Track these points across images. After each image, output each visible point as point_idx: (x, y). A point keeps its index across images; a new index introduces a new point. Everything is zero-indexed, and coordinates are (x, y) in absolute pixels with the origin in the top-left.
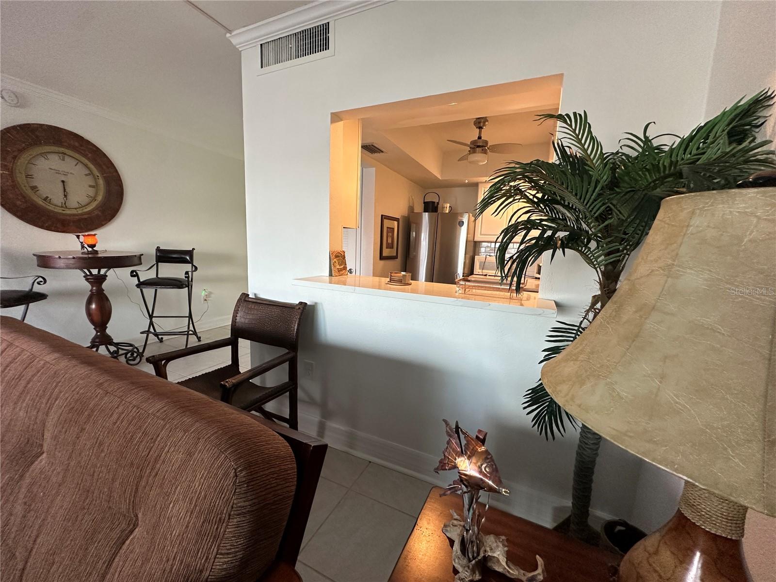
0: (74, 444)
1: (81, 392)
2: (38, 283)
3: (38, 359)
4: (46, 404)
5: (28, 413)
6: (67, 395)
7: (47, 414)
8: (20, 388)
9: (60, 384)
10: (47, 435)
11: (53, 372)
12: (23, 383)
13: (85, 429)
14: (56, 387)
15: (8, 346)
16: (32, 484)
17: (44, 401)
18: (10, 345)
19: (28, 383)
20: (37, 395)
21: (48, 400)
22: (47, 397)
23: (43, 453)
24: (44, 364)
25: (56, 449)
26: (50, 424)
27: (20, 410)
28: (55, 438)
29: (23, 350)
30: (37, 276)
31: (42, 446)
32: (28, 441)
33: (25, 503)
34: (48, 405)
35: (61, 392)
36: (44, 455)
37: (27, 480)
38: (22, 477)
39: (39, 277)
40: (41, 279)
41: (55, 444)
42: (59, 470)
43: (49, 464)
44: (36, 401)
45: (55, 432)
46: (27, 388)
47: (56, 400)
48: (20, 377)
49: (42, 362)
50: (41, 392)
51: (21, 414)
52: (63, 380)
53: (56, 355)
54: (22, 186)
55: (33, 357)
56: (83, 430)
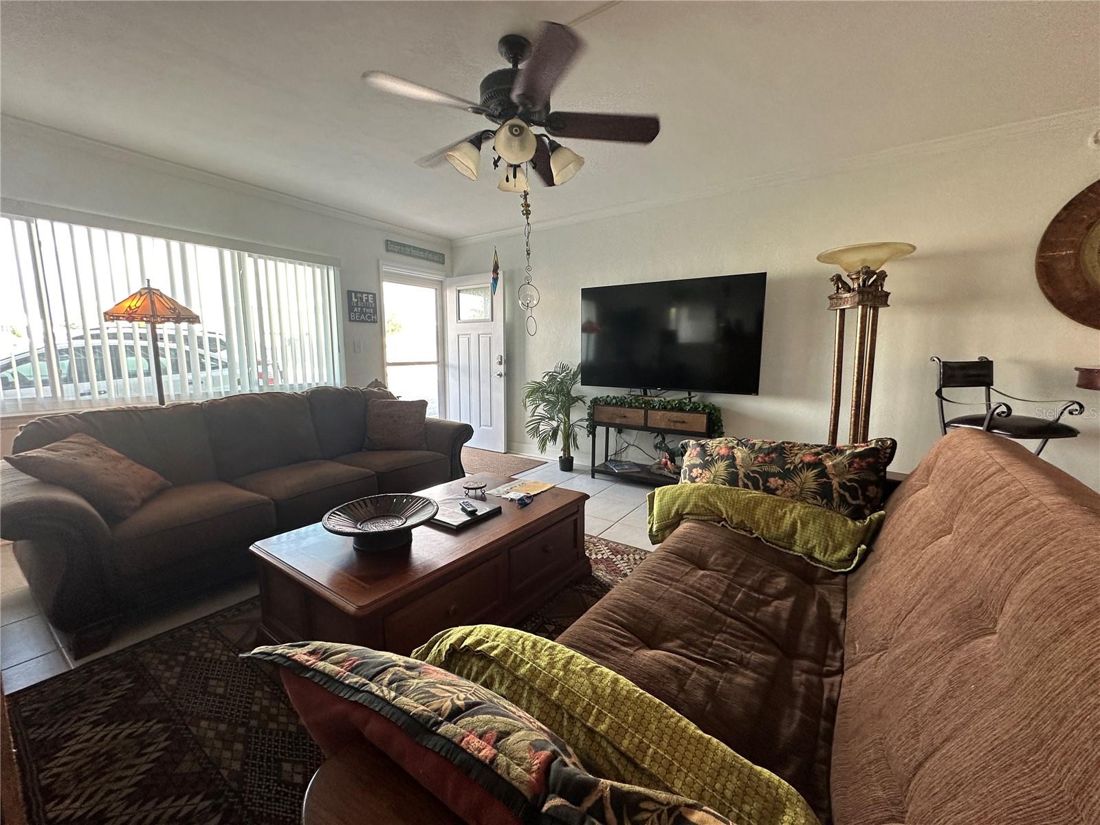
0: (1044, 647)
1: (1086, 568)
2: (1071, 413)
3: (1031, 496)
4: (1022, 563)
5: (994, 565)
6: (1058, 564)
7: (1018, 580)
8: (995, 527)
9: (1052, 543)
10: (1009, 609)
11: (1047, 521)
12: (1000, 522)
13: (1072, 633)
14: (1045, 544)
15: (999, 471)
16: (966, 663)
17: (1020, 559)
18: (1002, 469)
19: (1007, 525)
20: (1012, 546)
21: (1027, 558)
22: (1026, 553)
23: (995, 633)
24: (1038, 506)
25: (1013, 636)
26: (1018, 594)
27: (985, 557)
28: (1016, 618)
29: (1014, 480)
30: (1070, 402)
31: (996, 622)
32: (981, 604)
33: (950, 682)
34: (1023, 567)
35: (1050, 554)
36: (996, 636)
37: (961, 655)
38: (958, 645)
39: (1074, 403)
40: (1076, 407)
41: (1014, 628)
42: (1008, 671)
43: (996, 653)
44: (1009, 554)
45: (1021, 611)
46: (1003, 531)
47: (1038, 564)
48: (999, 514)
49: (1036, 502)
50: (1019, 543)
51: (986, 562)
52: (1060, 538)
53: (1061, 499)
54: (1089, 266)
55: (1025, 493)
56: (1068, 632)
